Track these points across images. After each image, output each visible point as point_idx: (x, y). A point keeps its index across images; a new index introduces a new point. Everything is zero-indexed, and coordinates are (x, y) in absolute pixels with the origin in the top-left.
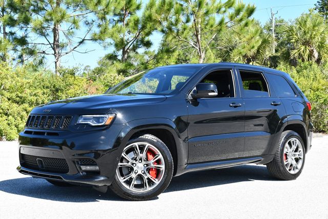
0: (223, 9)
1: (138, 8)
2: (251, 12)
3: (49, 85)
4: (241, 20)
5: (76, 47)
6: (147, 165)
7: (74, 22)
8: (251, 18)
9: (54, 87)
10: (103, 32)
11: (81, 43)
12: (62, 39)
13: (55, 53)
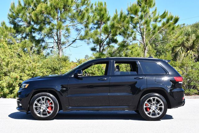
0: (159, 19)
1: (108, 19)
2: (176, 20)
4: (169, 26)
5: (71, 44)
6: (47, 105)
7: (67, 30)
9: (53, 68)
11: (74, 41)
13: (59, 48)
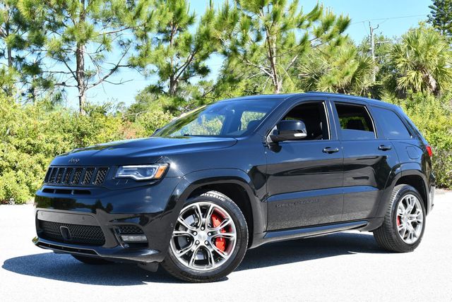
0: (306, 23)
1: (190, 22)
2: (344, 25)
3: (72, 128)
4: (331, 37)
5: (106, 77)
6: (212, 233)
7: (104, 42)
8: (344, 34)
9: (79, 130)
10: (145, 55)
11: (114, 70)
12: (88, 65)
13: (79, 84)
